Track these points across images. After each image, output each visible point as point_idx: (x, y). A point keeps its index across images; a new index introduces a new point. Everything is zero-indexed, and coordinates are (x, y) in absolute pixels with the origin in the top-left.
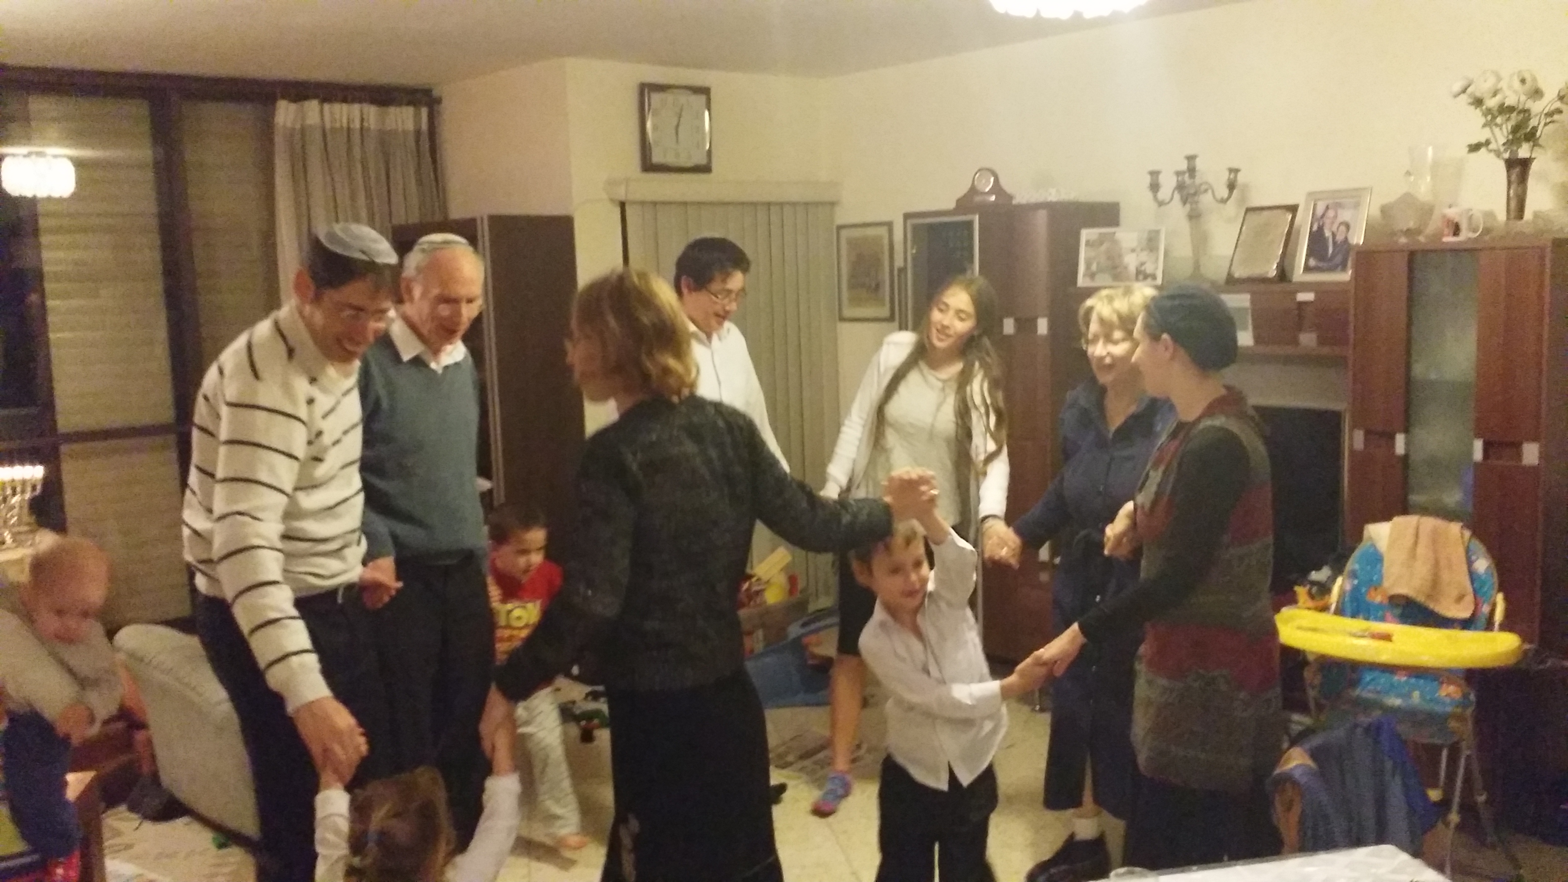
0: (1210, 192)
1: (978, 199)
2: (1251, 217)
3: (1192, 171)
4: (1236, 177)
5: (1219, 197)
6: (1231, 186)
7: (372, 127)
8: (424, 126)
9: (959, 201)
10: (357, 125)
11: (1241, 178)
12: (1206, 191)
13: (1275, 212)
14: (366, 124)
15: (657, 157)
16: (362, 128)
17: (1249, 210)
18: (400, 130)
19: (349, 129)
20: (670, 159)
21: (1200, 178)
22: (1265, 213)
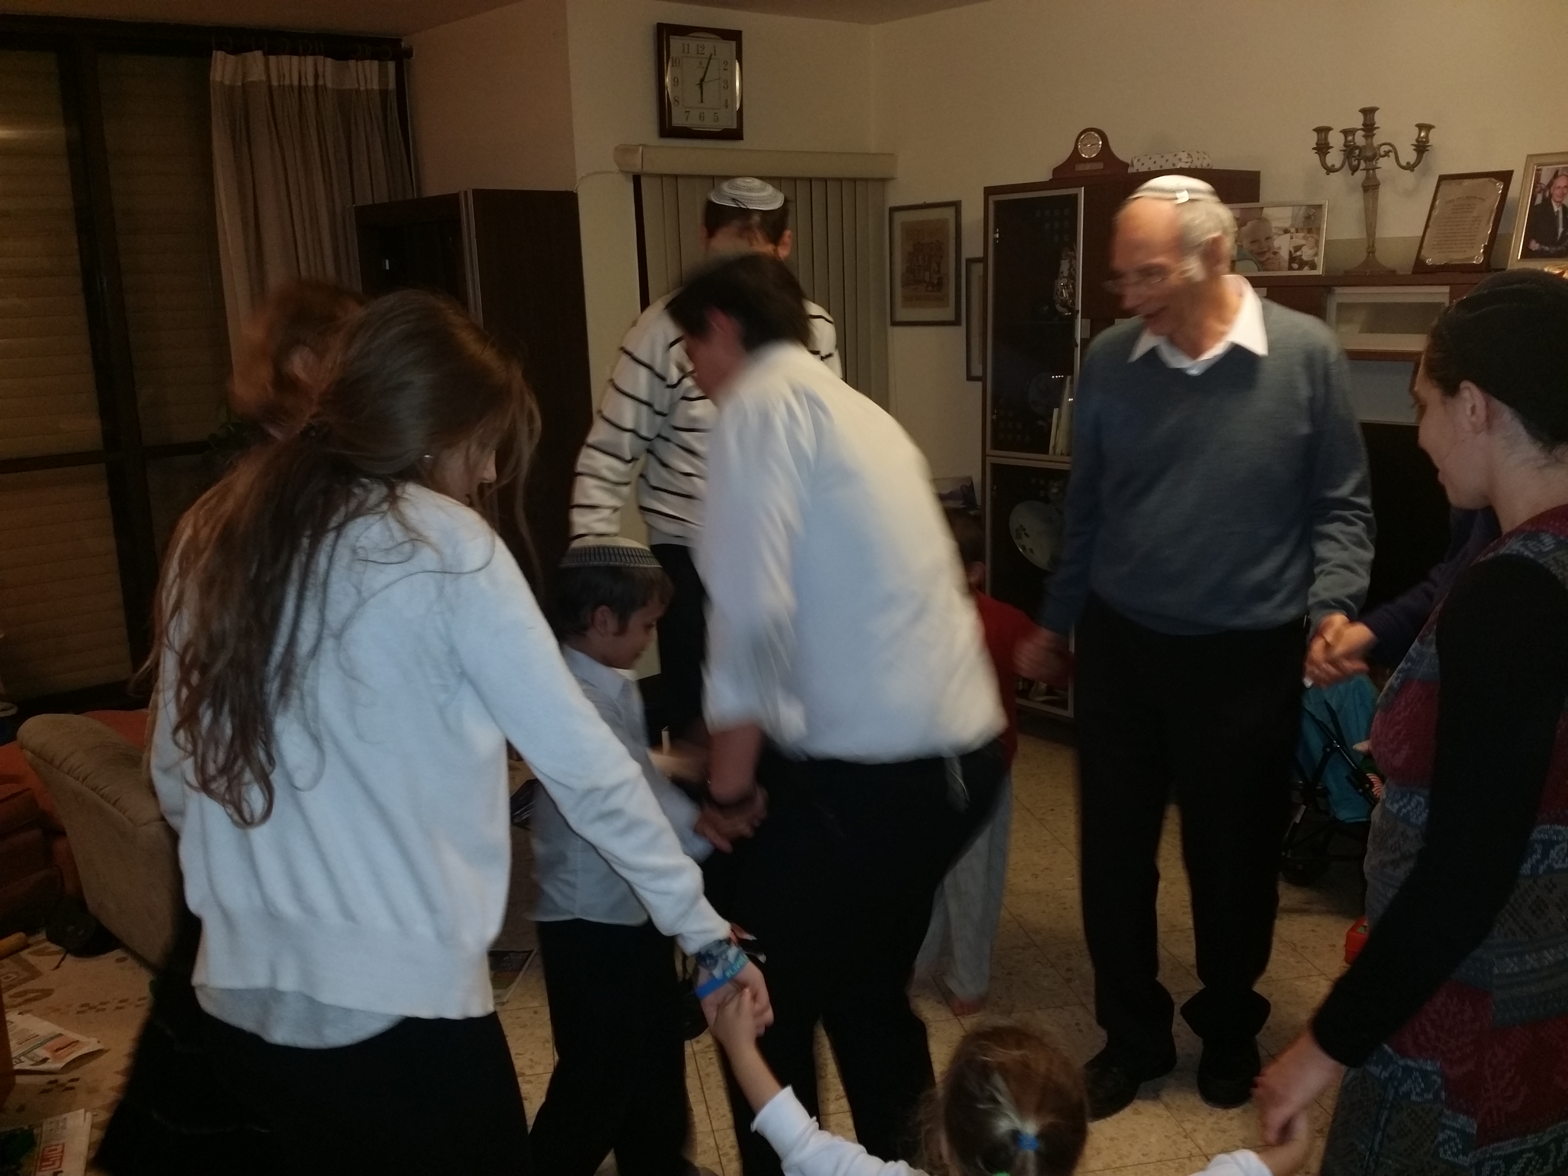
0: (1392, 155)
1: (1080, 167)
2: (1445, 187)
3: (1369, 128)
4: (1427, 136)
5: (1404, 163)
6: (1421, 147)
7: (329, 85)
8: (392, 85)
9: (1056, 171)
10: (311, 83)
11: (1434, 138)
12: (1387, 154)
13: (1479, 181)
14: (321, 82)
15: (678, 120)
16: (316, 86)
17: (1442, 178)
18: (362, 88)
19: (300, 86)
20: (693, 122)
21: (1378, 139)
22: (1467, 183)
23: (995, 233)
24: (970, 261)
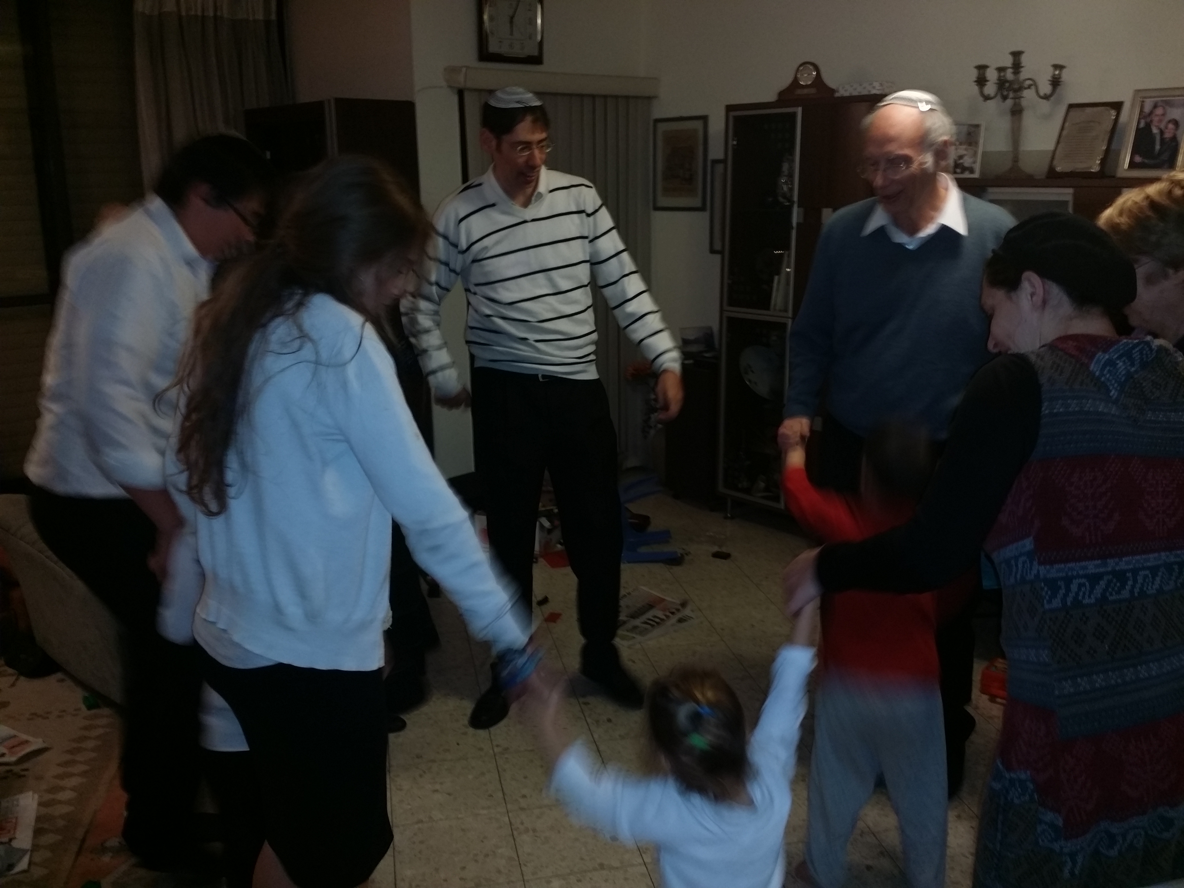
0: (1033, 87)
1: (799, 92)
2: (1073, 113)
3: (1017, 67)
4: (1059, 74)
5: (1042, 94)
6: (1056, 82)
8: (273, 17)
9: (781, 94)
10: (211, 14)
11: (1066, 75)
12: (1029, 87)
13: (1099, 109)
14: (219, 14)
15: (493, 47)
16: (215, 16)
17: (1071, 106)
18: (251, 18)
19: (203, 17)
20: (504, 50)
21: (1024, 74)
22: (1089, 110)
23: (733, 140)
24: (715, 162)
